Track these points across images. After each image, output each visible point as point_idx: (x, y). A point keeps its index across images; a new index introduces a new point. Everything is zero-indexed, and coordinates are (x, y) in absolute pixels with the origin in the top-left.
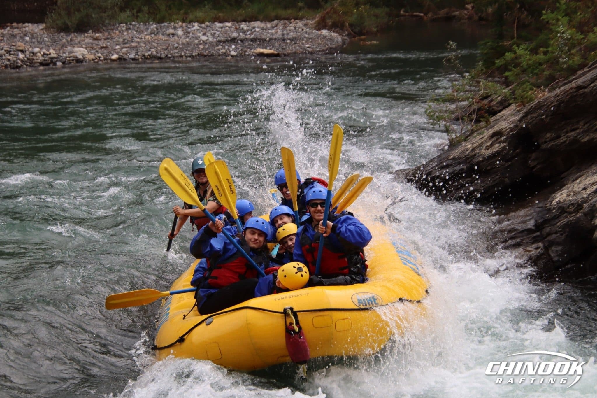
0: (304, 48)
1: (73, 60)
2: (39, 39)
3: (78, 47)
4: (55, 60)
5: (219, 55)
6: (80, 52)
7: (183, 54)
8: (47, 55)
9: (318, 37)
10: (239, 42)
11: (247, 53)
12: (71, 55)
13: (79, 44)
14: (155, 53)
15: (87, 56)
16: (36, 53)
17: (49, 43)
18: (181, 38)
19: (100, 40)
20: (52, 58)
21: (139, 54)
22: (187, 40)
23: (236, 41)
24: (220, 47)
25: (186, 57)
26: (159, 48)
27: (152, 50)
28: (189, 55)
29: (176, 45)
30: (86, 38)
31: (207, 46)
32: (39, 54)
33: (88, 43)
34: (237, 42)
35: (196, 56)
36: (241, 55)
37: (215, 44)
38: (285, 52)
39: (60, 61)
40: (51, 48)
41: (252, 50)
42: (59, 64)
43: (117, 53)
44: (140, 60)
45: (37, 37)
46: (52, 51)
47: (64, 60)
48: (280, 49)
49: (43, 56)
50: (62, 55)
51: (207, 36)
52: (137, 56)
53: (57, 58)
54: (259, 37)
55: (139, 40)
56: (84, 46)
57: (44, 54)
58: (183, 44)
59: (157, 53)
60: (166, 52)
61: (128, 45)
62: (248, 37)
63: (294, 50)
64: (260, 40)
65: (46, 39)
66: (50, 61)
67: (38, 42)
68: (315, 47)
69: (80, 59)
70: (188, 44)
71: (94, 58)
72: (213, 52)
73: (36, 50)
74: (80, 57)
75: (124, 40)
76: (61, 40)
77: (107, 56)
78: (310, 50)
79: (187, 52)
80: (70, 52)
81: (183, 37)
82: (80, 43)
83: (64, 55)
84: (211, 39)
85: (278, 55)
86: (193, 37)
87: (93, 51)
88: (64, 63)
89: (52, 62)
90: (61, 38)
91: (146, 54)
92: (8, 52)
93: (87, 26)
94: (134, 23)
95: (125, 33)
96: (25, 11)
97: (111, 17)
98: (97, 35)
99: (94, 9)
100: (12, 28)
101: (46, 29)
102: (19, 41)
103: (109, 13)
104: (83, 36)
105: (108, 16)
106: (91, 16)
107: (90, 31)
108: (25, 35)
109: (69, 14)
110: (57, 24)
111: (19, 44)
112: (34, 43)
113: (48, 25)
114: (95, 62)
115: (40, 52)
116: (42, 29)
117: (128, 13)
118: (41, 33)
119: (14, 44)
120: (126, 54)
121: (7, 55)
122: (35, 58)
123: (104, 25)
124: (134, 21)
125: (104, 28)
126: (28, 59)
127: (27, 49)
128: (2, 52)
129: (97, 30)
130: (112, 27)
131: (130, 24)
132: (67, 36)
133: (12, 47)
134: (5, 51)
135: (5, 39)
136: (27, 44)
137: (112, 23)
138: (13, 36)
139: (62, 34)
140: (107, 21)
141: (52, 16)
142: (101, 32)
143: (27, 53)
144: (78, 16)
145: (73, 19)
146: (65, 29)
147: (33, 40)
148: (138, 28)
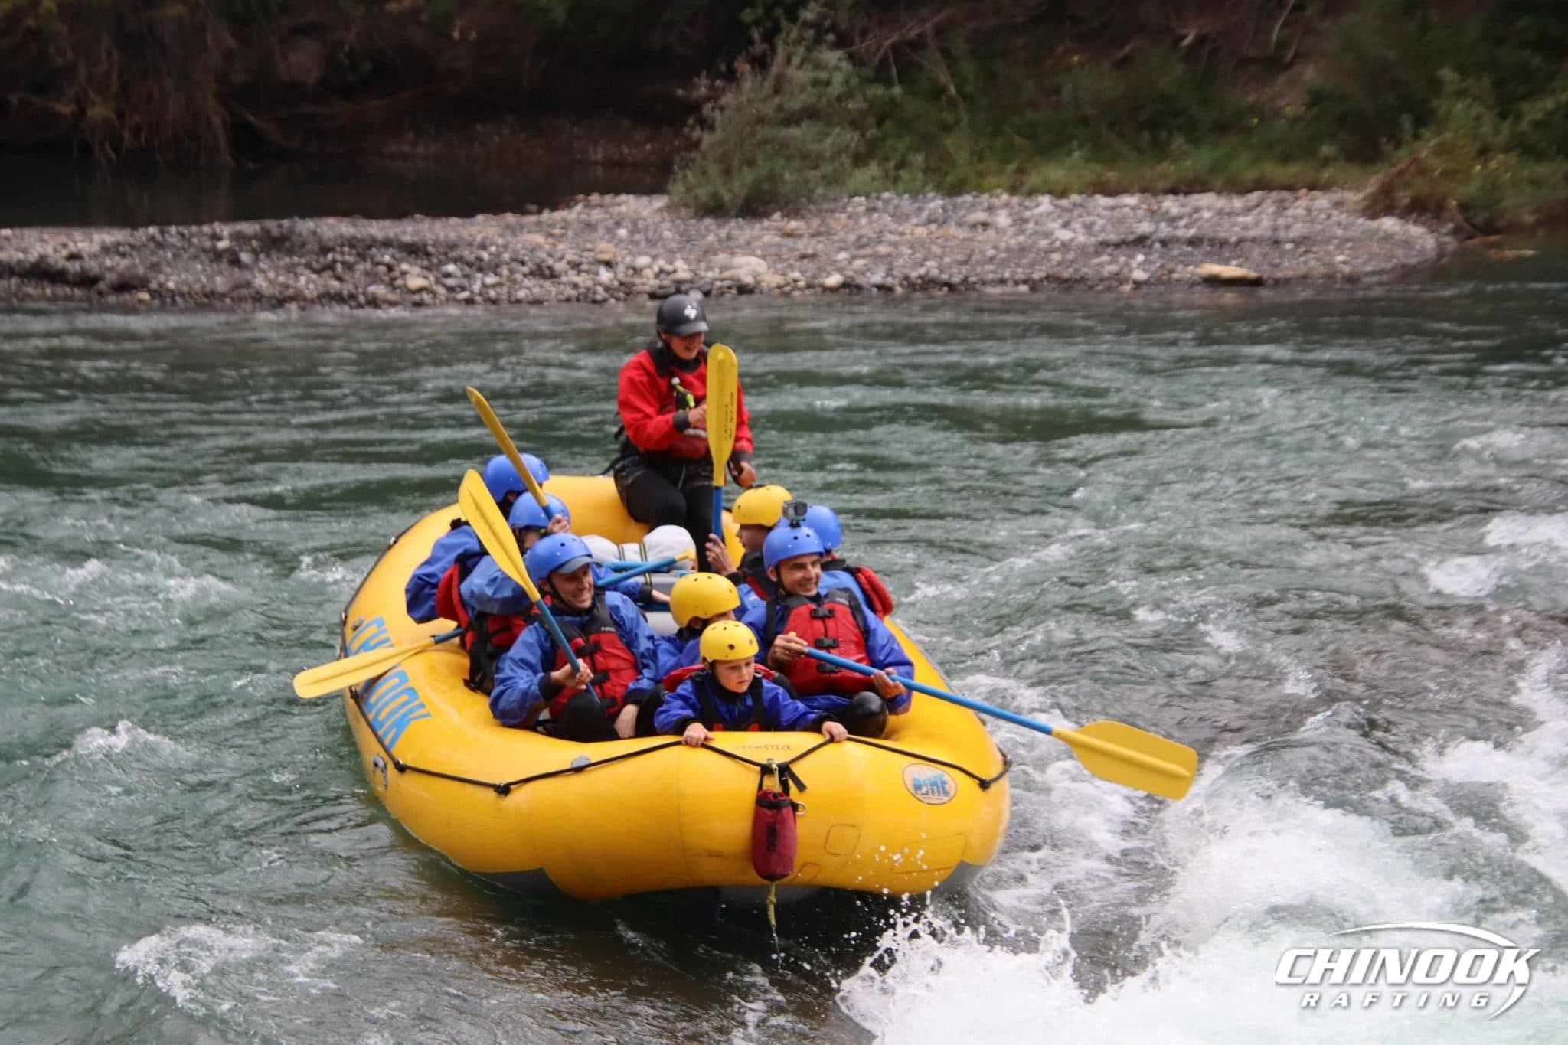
0: (1331, 265)
1: (730, 288)
2: (650, 234)
3: (745, 254)
5: (1101, 280)
6: (749, 267)
7: (1007, 275)
8: (669, 273)
9: (1371, 235)
10: (1157, 245)
11: (1175, 276)
12: (727, 274)
13: (748, 248)
14: (934, 272)
15: (764, 277)
16: (642, 270)
17: (674, 245)
18: (1004, 233)
19: (800, 236)
20: (679, 282)
21: (895, 273)
22: (1021, 238)
23: (1149, 242)
24: (1105, 258)
25: (1016, 283)
26: (947, 260)
27: (929, 263)
28: (1023, 277)
29: (991, 252)
30: (766, 231)
31: (1071, 256)
32: (648, 273)
33: (771, 245)
34: (1151, 246)
35: (1041, 281)
36: (1159, 281)
37: (1091, 250)
38: (1279, 275)
39: (699, 289)
40: (678, 255)
41: (1191, 268)
43: (841, 271)
44: (898, 289)
45: (646, 229)
46: (679, 264)
47: (707, 288)
48: (1265, 267)
49: (657, 276)
50: (703, 274)
51: (1074, 231)
52: (890, 279)
53: (691, 281)
54: (1211, 234)
55: (896, 238)
56: (759, 252)
57: (661, 271)
58: (1008, 249)
59: (942, 272)
60: (964, 270)
61: (868, 251)
62: (1180, 233)
63: (1303, 270)
64: (1212, 242)
65: (667, 234)
67: (648, 241)
68: (1360, 261)
69: (747, 285)
70: (1023, 250)
71: (782, 283)
72: (1085, 270)
73: (642, 261)
74: (748, 280)
75: (860, 237)
76: (704, 237)
77: (814, 277)
78: (1347, 269)
79: (1020, 270)
80: (724, 268)
81: (1011, 232)
82: (749, 243)
83: (710, 274)
84: (1082, 238)
85: (1257, 283)
86: (1036, 233)
87: (780, 266)
88: (708, 293)
90: (704, 231)
91: (914, 274)
92: (575, 266)
93: (769, 202)
94: (886, 195)
95: (864, 221)
96: (619, 164)
97: (832, 180)
98: (793, 224)
99: (789, 158)
100: (588, 206)
101: (669, 208)
102: (602, 239)
103: (827, 169)
104: (758, 226)
105: (824, 177)
106: (782, 176)
107: (777, 216)
108: (618, 224)
109: (727, 172)
110: (696, 197)
111: (602, 245)
112: (638, 243)
113: (676, 198)
114: (784, 292)
115: (650, 267)
116: (660, 210)
117: (874, 169)
118: (657, 219)
119: (589, 246)
120: (863, 273)
121: (572, 273)
122: (637, 281)
123: (811, 201)
124: (887, 189)
125: (812, 207)
126: (621, 284)
127: (619, 259)
128: (560, 266)
129: (794, 213)
130: (832, 206)
131: (878, 198)
132: (719, 226)
133: (586, 254)
134: (569, 263)
135: (570, 233)
136: (622, 245)
137: (831, 195)
138: (590, 226)
139: (708, 221)
140: (820, 191)
141: (685, 176)
142: (803, 217)
143: (621, 268)
144: (748, 176)
145: (737, 185)
146: (715, 209)
147: (637, 237)
148: (897, 207)
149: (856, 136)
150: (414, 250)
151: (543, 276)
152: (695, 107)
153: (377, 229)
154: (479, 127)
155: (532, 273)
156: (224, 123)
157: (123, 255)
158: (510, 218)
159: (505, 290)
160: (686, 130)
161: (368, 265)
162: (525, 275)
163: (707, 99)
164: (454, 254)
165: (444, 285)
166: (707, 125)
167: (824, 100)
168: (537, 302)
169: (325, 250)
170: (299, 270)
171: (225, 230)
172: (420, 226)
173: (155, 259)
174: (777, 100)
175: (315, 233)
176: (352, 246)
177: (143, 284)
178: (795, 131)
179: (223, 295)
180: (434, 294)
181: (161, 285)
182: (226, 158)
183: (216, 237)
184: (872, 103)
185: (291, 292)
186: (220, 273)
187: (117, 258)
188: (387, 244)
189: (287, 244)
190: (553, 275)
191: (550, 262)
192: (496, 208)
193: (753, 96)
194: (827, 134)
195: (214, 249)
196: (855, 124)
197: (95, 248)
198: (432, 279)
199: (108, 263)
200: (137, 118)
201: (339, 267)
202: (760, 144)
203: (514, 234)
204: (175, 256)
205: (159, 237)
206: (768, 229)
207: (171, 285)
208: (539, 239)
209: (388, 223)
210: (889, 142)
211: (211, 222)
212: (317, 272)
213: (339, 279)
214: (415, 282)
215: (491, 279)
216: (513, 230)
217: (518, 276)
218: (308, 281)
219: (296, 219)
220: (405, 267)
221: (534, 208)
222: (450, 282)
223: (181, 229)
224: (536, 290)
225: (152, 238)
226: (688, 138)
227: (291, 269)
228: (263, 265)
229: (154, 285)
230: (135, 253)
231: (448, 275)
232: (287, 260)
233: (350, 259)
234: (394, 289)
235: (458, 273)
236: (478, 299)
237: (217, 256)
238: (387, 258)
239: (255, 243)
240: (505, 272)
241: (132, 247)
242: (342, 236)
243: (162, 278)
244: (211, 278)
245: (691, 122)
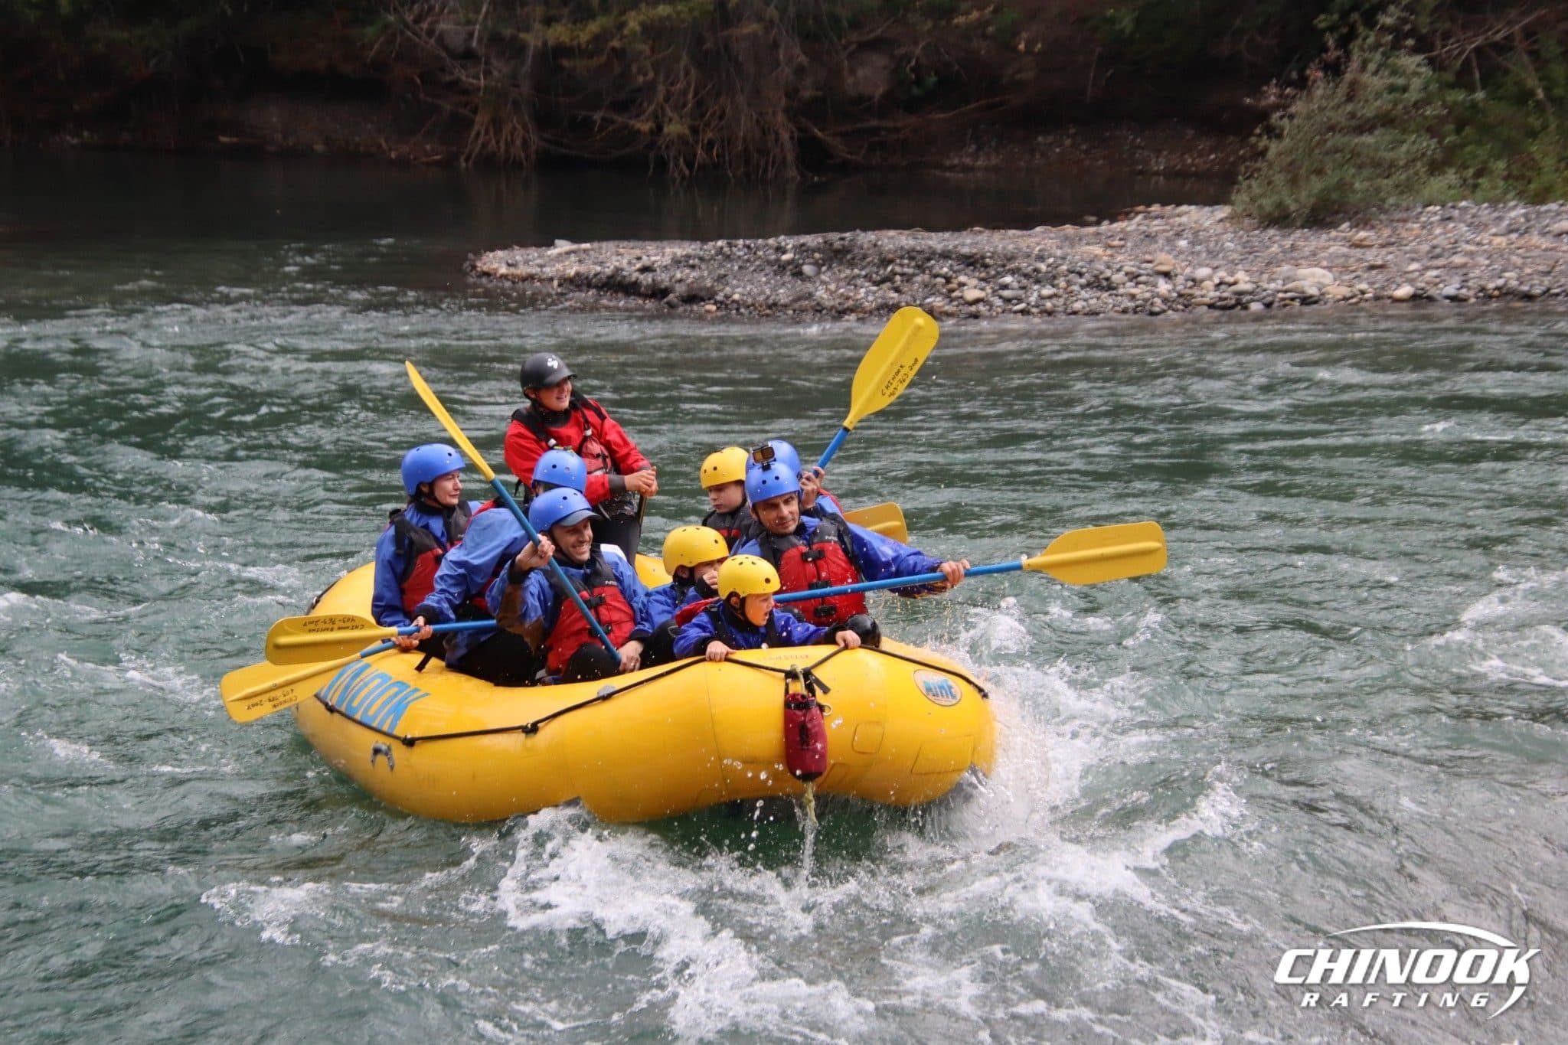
1: (1293, 299)
2: (1212, 245)
3: (1310, 266)
4: (1249, 297)
6: (1313, 278)
8: (1229, 284)
12: (1290, 286)
13: (1313, 258)
14: (1514, 283)
15: (1329, 289)
16: (1202, 281)
17: (1235, 256)
19: (1370, 247)
20: (1241, 293)
21: (1470, 284)
26: (1528, 270)
27: (1507, 274)
30: (1333, 242)
32: (1208, 284)
33: (1337, 257)
39: (1260, 300)
40: (1240, 267)
42: (1255, 307)
43: (1411, 282)
44: (1473, 300)
45: (1208, 240)
46: (1241, 275)
47: (1270, 299)
49: (1218, 286)
50: (1265, 286)
52: (1464, 291)
53: (1251, 293)
55: (1473, 248)
56: (1325, 263)
57: (1222, 282)
59: (1521, 283)
60: (1547, 281)
61: (1442, 262)
65: (1229, 245)
66: (1233, 302)
67: (1209, 252)
69: (1311, 297)
71: (1349, 295)
73: (1203, 272)
74: (1313, 291)
75: (1434, 247)
76: (1268, 247)
77: (1383, 288)
80: (1287, 280)
82: (1314, 254)
83: (1273, 286)
87: (1347, 277)
88: (1268, 305)
89: (1238, 303)
90: (1267, 242)
91: (1491, 285)
92: (1133, 277)
93: (1337, 212)
94: (1463, 204)
95: (1438, 231)
96: (1183, 174)
97: (1406, 188)
98: (1362, 234)
99: (1360, 167)
100: (1148, 216)
101: (1231, 218)
102: (1161, 250)
103: (1401, 177)
104: (1324, 237)
105: (1397, 186)
106: (1352, 184)
107: (1345, 225)
108: (1178, 235)
109: (1294, 182)
110: (1260, 207)
111: (1162, 256)
112: (1199, 253)
113: (1239, 209)
114: (1352, 304)
115: (1210, 278)
116: (1221, 220)
117: (1451, 176)
118: (1219, 228)
119: (1148, 257)
120: (1436, 284)
121: (1129, 284)
122: (1197, 292)
123: (1382, 210)
124: (1464, 198)
125: (1383, 217)
126: (1180, 295)
127: (1179, 270)
128: (1117, 278)
129: (1365, 223)
130: (1405, 215)
131: (1453, 207)
132: (1283, 236)
133: (1144, 265)
134: (1127, 274)
135: (1129, 244)
136: (1182, 257)
137: (1404, 204)
138: (1150, 237)
139: (1271, 232)
140: (1392, 200)
141: (1250, 187)
142: (1373, 227)
143: (1180, 279)
144: (1317, 185)
145: (1304, 194)
146: (1280, 220)
147: (1198, 248)
148: (1474, 216)
149: (1433, 143)
150: (972, 262)
151: (1102, 289)
152: (1263, 115)
153: (937, 241)
154: (1040, 139)
155: (1089, 285)
156: (792, 138)
157: (693, 267)
158: (1069, 229)
159: (1062, 301)
160: (1253, 139)
161: (926, 277)
162: (1082, 287)
163: (1276, 107)
164: (1011, 266)
165: (1001, 297)
166: (1274, 133)
167: (1400, 107)
168: (1094, 313)
169: (885, 262)
170: (859, 281)
171: (790, 242)
172: (980, 238)
173: (722, 272)
174: (1349, 108)
175: (875, 245)
176: (912, 258)
177: (710, 295)
178: (1368, 139)
179: (786, 306)
180: (991, 305)
181: (727, 297)
182: (792, 172)
183: (779, 249)
184: (1451, 108)
185: (850, 303)
186: (783, 284)
187: (687, 271)
188: (945, 255)
189: (849, 257)
190: (1110, 287)
191: (1108, 273)
192: (1054, 220)
193: (1324, 103)
194: (1403, 142)
195: (778, 260)
196: (1431, 131)
197: (667, 261)
198: (989, 291)
199: (678, 276)
200: (710, 135)
201: (898, 278)
202: (1327, 153)
203: (1072, 246)
204: (740, 268)
205: (726, 250)
206: (1335, 239)
207: (736, 297)
208: (1098, 250)
209: (947, 235)
210: (1469, 149)
211: (776, 236)
212: (877, 284)
213: (897, 290)
214: (971, 294)
215: (1047, 291)
216: (1071, 241)
217: (1076, 288)
218: (867, 293)
219: (858, 231)
220: (962, 278)
221: (1093, 219)
222: (1006, 293)
223: (748, 242)
224: (1093, 302)
225: (720, 250)
226: (1254, 146)
227: (851, 281)
228: (823, 277)
229: (720, 297)
230: (703, 266)
231: (1005, 287)
232: (848, 272)
233: (906, 270)
234: (952, 300)
235: (1015, 285)
236: (1034, 310)
237: (782, 268)
238: (945, 270)
239: (817, 255)
240: (1062, 283)
241: (701, 259)
242: (902, 248)
243: (728, 289)
244: (774, 289)
245: (1258, 131)
